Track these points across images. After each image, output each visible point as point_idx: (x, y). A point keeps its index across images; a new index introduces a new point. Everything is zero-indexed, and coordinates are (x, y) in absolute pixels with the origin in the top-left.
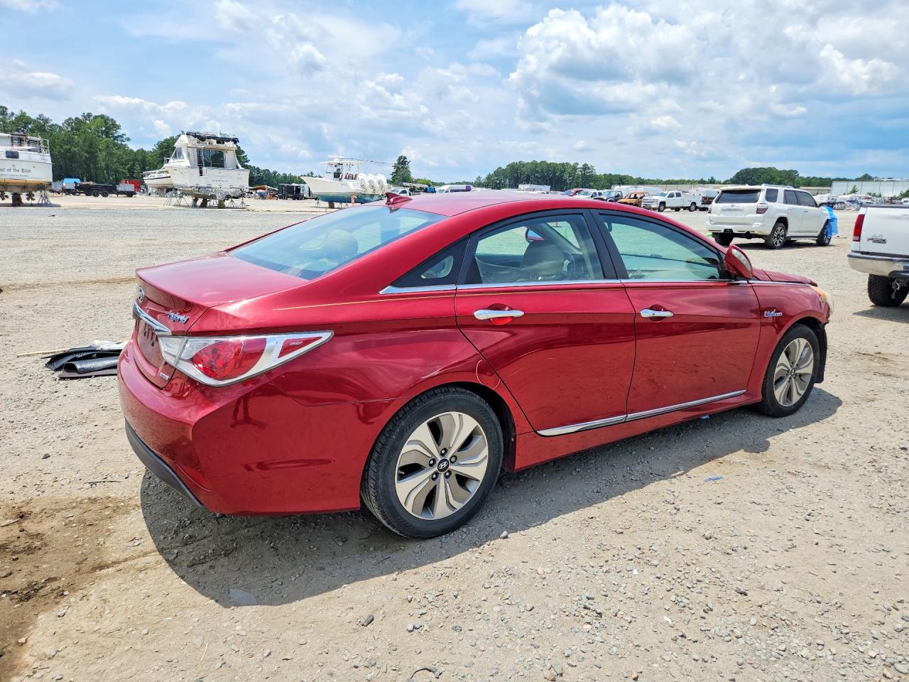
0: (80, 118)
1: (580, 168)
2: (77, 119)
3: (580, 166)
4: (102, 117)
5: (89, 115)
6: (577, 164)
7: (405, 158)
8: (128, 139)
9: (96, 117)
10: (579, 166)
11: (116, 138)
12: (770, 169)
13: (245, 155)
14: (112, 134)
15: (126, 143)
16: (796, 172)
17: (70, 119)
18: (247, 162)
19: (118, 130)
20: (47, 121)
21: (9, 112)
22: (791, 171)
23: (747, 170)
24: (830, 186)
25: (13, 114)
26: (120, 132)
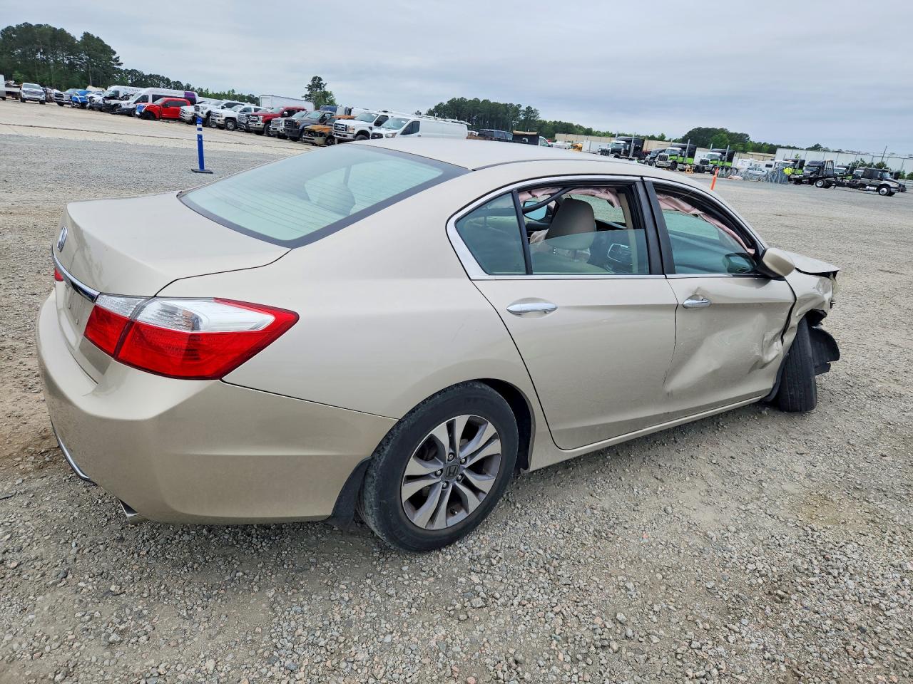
1: (523, 111)
3: (524, 108)
6: (520, 106)
7: (320, 79)
10: (521, 109)
12: (722, 131)
13: (116, 56)
16: (747, 136)
18: (120, 64)
22: (742, 135)
23: (699, 129)
24: (775, 153)
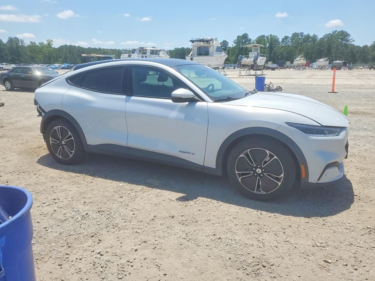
0: (331, 33)
2: (329, 34)
4: (342, 31)
5: (336, 31)
8: (354, 41)
9: (339, 32)
11: (347, 41)
14: (346, 39)
15: (353, 43)
17: (326, 34)
19: (350, 37)
20: (316, 36)
21: (304, 35)
25: (305, 35)
26: (351, 38)
